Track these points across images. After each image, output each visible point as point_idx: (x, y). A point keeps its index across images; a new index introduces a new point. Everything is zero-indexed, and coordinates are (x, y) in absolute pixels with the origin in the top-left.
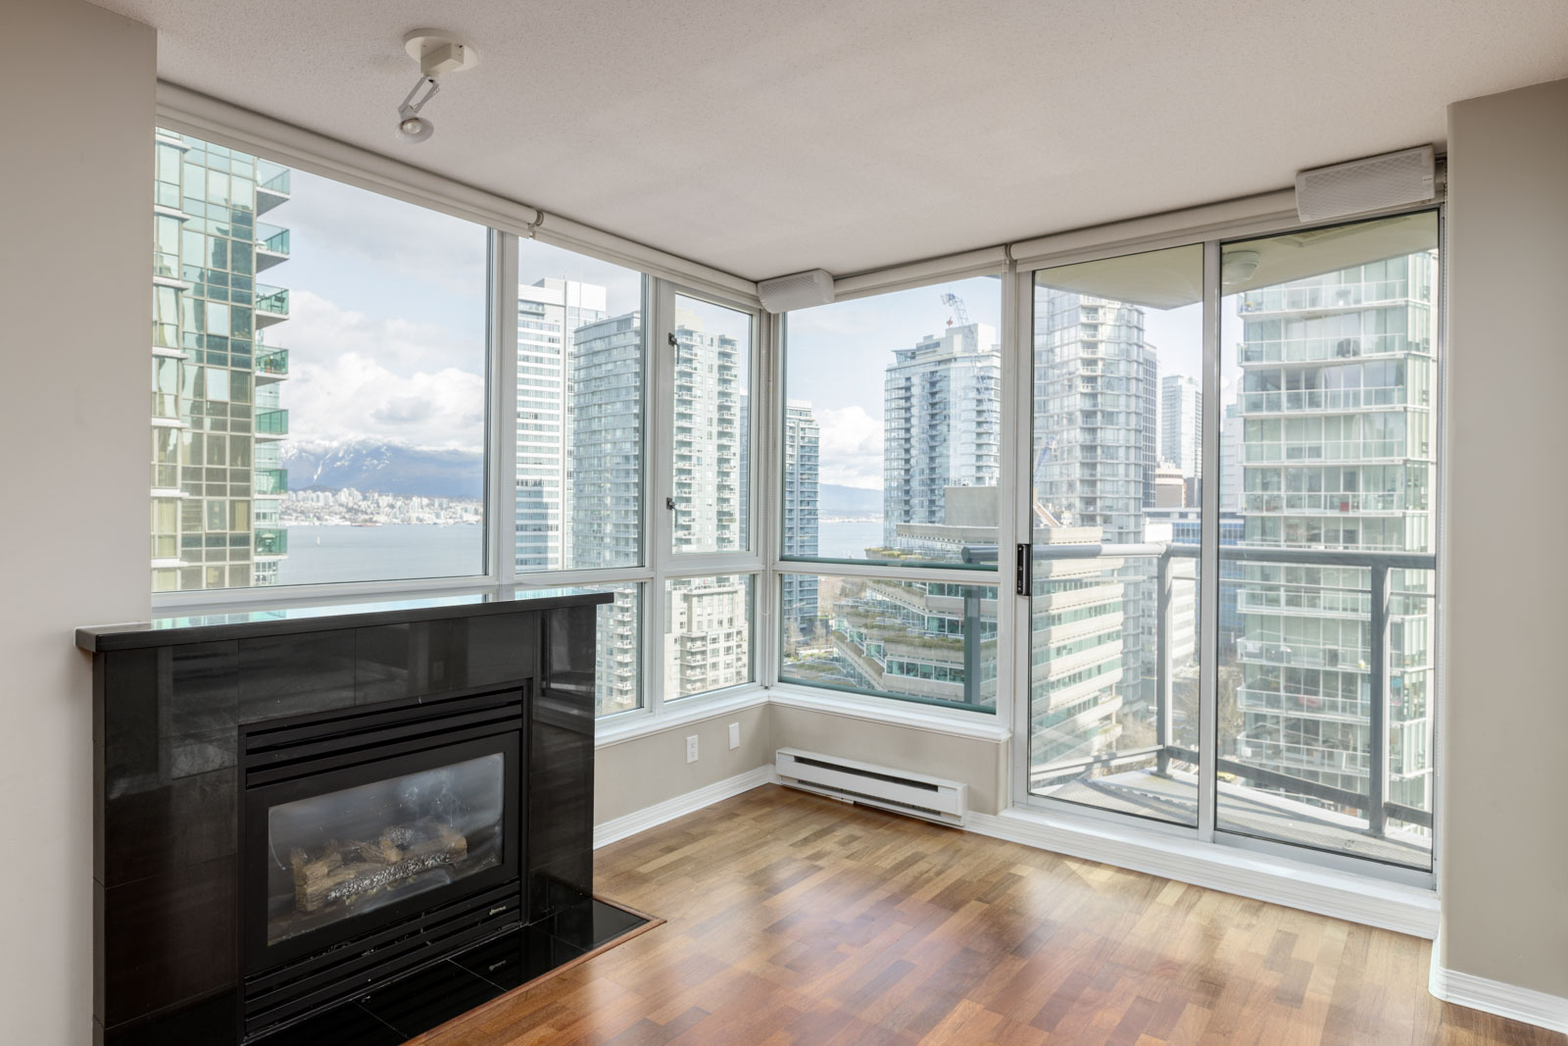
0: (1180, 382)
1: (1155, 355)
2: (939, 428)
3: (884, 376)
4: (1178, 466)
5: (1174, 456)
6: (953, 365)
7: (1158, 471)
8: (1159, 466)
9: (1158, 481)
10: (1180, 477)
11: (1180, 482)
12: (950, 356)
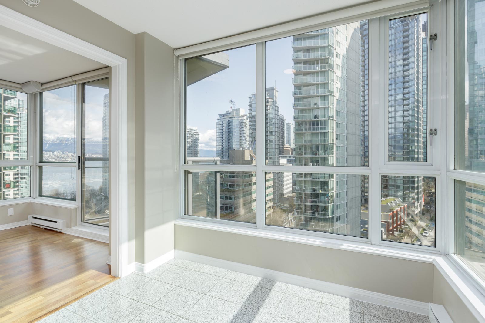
0: (290, 124)
1: (284, 118)
2: (230, 135)
3: (216, 121)
4: (290, 145)
5: (289, 143)
6: (234, 119)
7: (285, 146)
8: (285, 145)
9: (285, 149)
10: (290, 148)
11: (290, 149)
12: (233, 116)
